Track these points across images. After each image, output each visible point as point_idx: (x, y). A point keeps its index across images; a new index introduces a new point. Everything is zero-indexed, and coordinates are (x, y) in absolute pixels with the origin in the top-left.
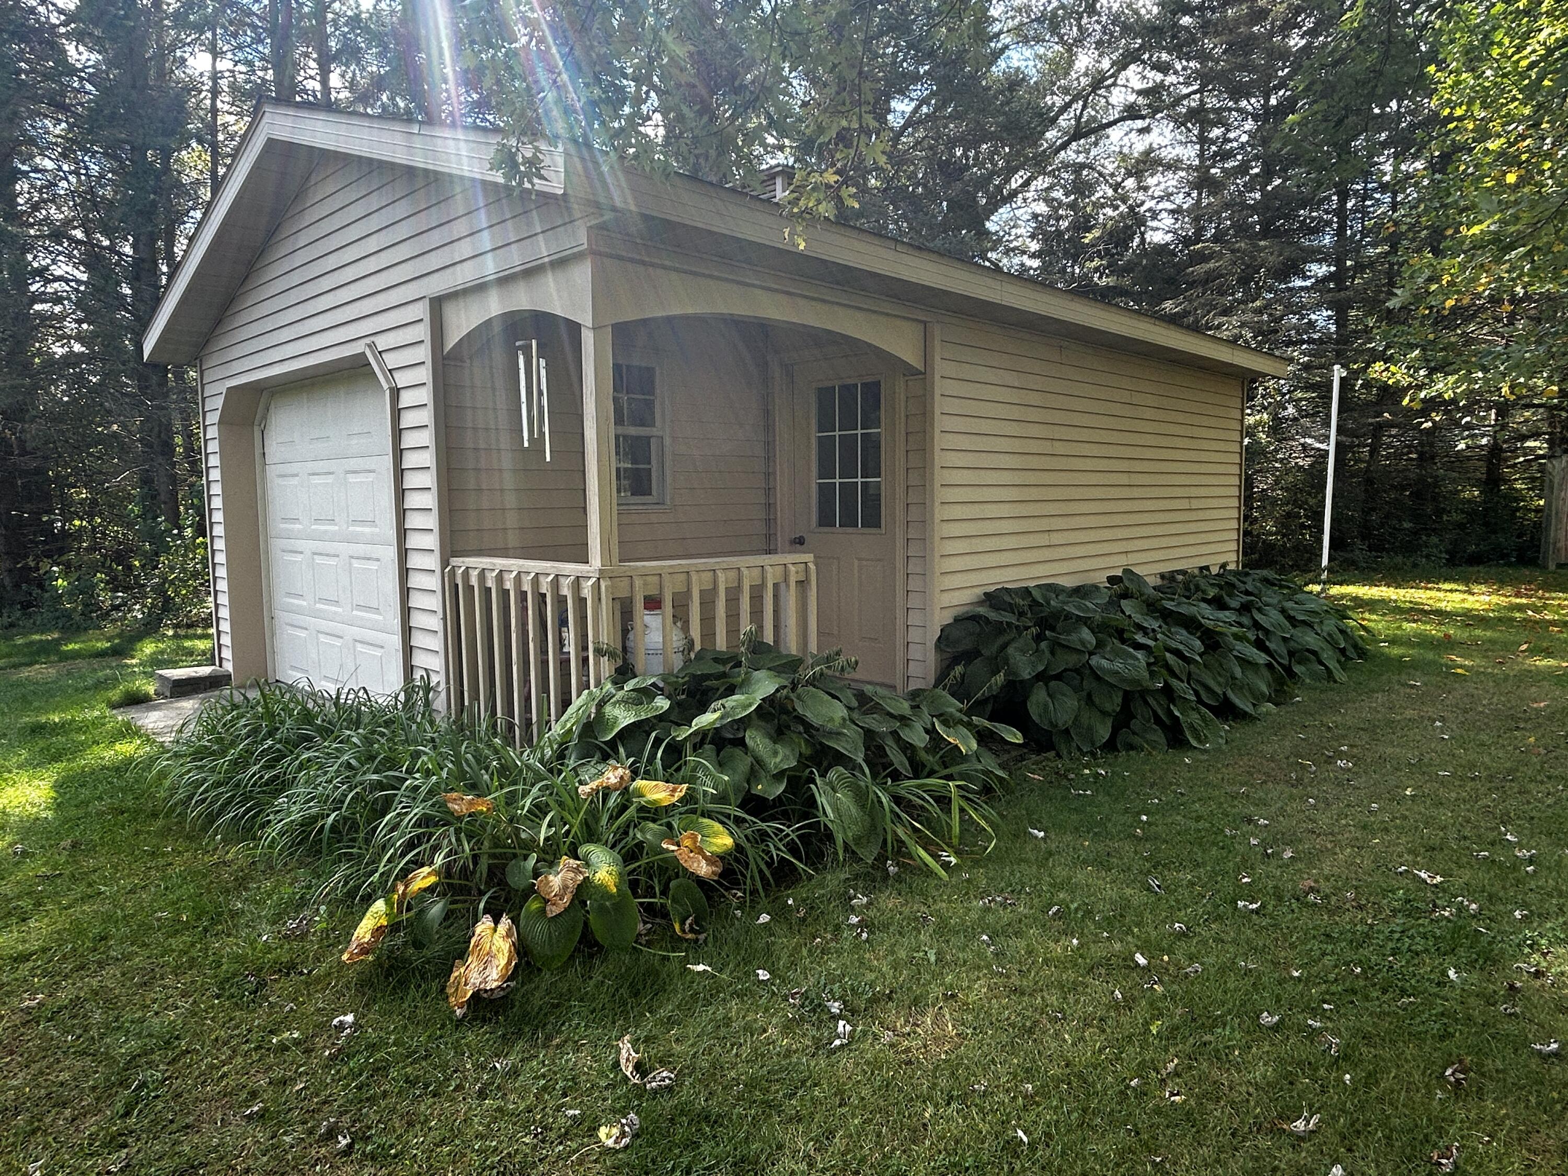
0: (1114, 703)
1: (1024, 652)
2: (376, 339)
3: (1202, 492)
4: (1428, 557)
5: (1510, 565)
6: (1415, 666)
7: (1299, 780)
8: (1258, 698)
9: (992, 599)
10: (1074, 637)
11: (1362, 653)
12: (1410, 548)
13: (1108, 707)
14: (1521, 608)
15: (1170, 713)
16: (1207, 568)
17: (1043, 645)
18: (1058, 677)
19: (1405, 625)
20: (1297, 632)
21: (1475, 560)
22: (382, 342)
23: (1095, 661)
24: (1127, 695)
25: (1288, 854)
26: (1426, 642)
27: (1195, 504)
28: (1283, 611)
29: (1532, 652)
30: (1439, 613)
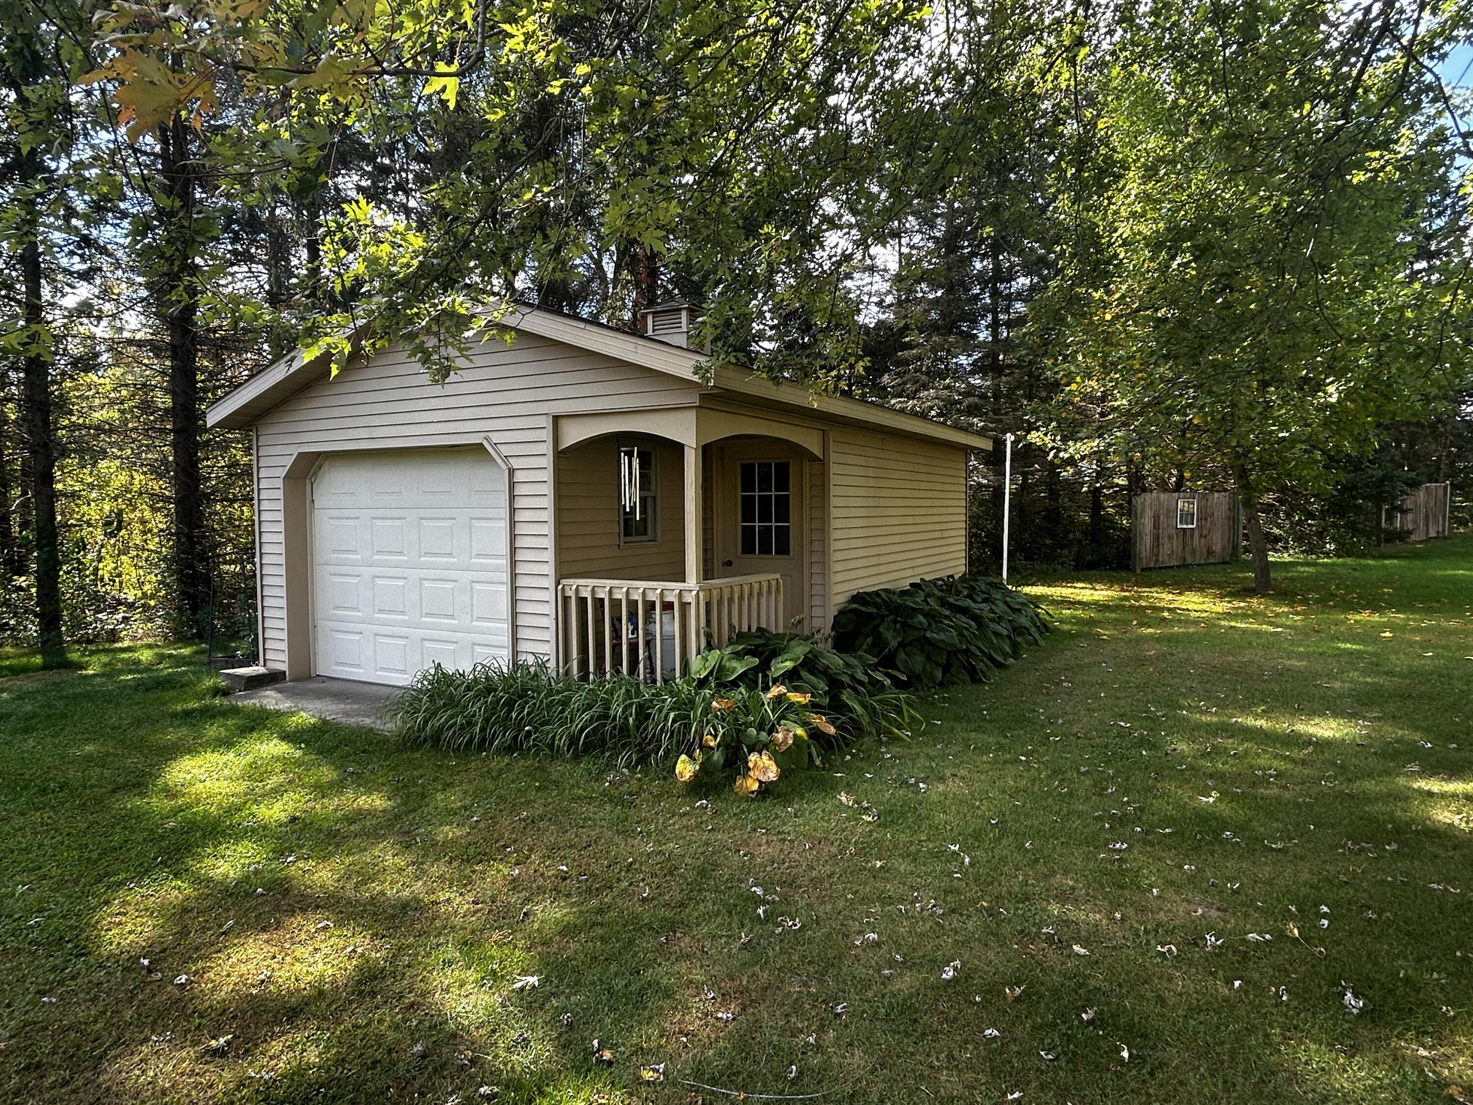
0: (942, 659)
1: (888, 630)
2: (490, 434)
3: (948, 526)
4: (1062, 564)
5: (1112, 569)
6: (1078, 635)
7: (1048, 693)
8: (1006, 655)
9: (857, 598)
10: (915, 620)
11: (1047, 629)
12: (1050, 558)
13: (939, 661)
14: (1126, 599)
15: (970, 663)
16: (952, 576)
17: (898, 626)
18: (909, 644)
19: (1064, 612)
20: (1015, 616)
21: (1092, 566)
22: (495, 438)
23: (928, 634)
24: (949, 653)
25: (1060, 721)
26: (1080, 621)
27: (945, 534)
28: (1006, 603)
29: (1141, 625)
30: (1080, 603)
